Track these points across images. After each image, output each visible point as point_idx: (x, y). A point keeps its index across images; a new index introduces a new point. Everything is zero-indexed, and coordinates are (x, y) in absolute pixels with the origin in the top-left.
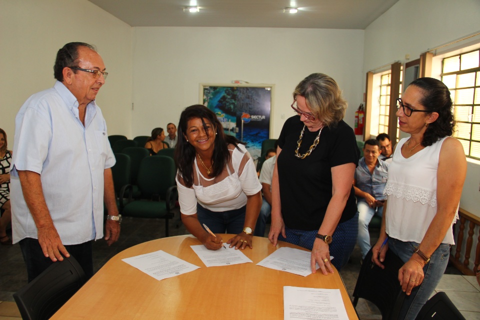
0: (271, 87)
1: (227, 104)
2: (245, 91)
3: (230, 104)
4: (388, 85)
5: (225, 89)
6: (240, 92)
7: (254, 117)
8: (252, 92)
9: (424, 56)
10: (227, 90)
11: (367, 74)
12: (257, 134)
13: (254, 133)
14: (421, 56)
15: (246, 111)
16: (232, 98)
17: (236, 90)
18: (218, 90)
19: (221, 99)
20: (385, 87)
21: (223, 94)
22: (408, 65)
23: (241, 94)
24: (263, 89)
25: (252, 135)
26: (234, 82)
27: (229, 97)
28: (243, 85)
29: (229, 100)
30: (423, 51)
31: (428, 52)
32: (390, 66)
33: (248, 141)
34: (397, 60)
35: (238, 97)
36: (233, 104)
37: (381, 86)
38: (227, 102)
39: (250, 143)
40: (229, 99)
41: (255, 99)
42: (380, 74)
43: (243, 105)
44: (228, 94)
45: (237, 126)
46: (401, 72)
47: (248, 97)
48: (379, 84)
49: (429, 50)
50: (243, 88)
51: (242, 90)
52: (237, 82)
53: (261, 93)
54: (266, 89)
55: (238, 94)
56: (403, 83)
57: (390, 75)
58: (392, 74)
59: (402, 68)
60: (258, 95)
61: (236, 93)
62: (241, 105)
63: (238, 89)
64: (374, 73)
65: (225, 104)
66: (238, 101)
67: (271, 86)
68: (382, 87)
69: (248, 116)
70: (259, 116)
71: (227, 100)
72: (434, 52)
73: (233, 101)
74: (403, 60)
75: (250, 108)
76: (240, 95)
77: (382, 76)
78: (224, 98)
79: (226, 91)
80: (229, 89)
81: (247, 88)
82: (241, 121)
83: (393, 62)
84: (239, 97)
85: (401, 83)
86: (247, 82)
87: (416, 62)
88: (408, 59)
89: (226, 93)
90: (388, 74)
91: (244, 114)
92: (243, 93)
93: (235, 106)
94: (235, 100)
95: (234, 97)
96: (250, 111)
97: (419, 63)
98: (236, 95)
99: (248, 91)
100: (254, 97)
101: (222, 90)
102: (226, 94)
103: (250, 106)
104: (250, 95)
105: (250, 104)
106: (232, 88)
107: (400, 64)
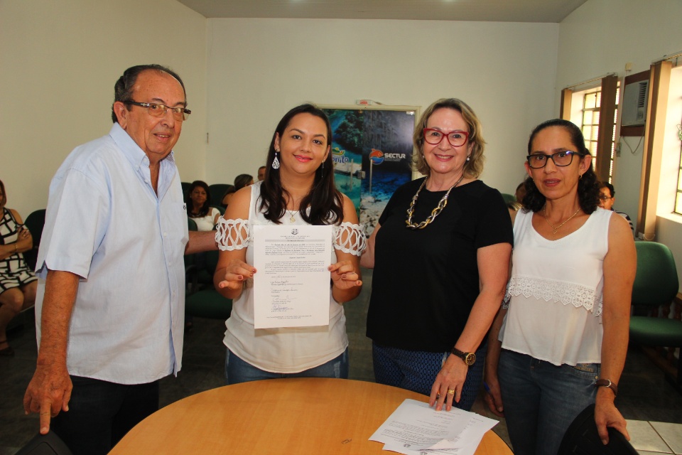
0: (415, 111)
1: (349, 136)
2: (376, 117)
3: (353, 135)
4: (595, 110)
5: (345, 113)
6: (369, 118)
7: (389, 156)
8: (387, 117)
9: (657, 67)
10: (349, 114)
11: (563, 92)
12: (393, 181)
13: (390, 179)
14: (651, 66)
15: (377, 147)
16: (355, 127)
17: (362, 115)
18: (335, 114)
19: (340, 127)
20: (591, 112)
21: (343, 120)
22: (629, 80)
23: (370, 120)
24: (403, 113)
25: (387, 183)
26: (359, 103)
27: (351, 125)
28: (374, 106)
29: (352, 130)
30: (656, 58)
31: (664, 60)
32: (601, 81)
33: (380, 192)
34: (611, 72)
35: (365, 126)
36: (358, 135)
37: (583, 111)
38: (349, 133)
39: (383, 195)
40: (351, 127)
41: (390, 128)
42: (583, 92)
43: (372, 138)
44: (350, 121)
45: (363, 169)
46: (618, 90)
47: (380, 126)
48: (581, 108)
49: (665, 58)
50: (373, 111)
51: (371, 114)
52: (364, 102)
53: (399, 119)
54: (408, 113)
55: (365, 121)
56: (621, 108)
57: (599, 95)
58: (603, 92)
59: (619, 84)
60: (396, 123)
61: (362, 118)
62: (370, 137)
63: (366, 113)
64: (574, 91)
65: (346, 136)
66: (365, 131)
67: (415, 109)
68: (586, 112)
69: (380, 154)
70: (397, 154)
71: (349, 129)
72: (673, 60)
73: (358, 132)
74: (622, 72)
75: (382, 142)
76: (368, 122)
77: (586, 95)
78: (344, 126)
79: (346, 116)
80: (352, 112)
81: (379, 112)
82: (370, 162)
83: (604, 75)
84: (367, 125)
85: (616, 107)
86: (378, 103)
87: (644, 76)
88: (630, 71)
89: (346, 118)
90: (596, 92)
91: (373, 150)
92: (373, 120)
93: (360, 139)
94: (360, 130)
95: (359, 125)
96: (382, 146)
97: (648, 78)
98: (362, 122)
99: (380, 117)
100: (389, 125)
101: (340, 115)
102: (346, 121)
103: (383, 139)
104: (383, 121)
105: (382, 136)
106: (356, 112)
107: (617, 77)
